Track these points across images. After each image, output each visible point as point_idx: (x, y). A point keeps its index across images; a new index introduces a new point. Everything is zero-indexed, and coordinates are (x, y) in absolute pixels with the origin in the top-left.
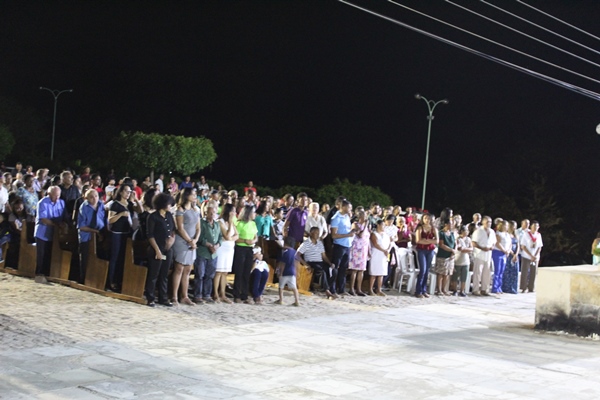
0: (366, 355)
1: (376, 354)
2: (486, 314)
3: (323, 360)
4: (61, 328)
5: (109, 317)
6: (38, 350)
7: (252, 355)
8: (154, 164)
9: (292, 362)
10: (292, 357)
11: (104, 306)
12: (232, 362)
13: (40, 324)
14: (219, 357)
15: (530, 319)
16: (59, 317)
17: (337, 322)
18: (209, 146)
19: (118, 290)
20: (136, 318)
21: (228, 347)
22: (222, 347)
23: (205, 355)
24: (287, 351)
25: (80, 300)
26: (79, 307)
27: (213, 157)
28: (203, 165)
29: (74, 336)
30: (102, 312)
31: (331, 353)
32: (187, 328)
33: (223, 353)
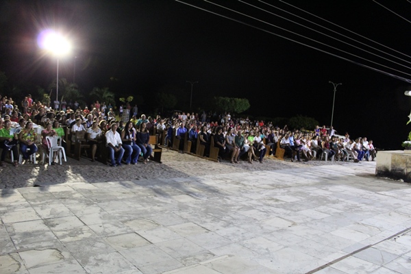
0: (303, 186)
1: (307, 185)
2: (355, 169)
3: (285, 187)
4: (185, 171)
5: (204, 167)
6: (174, 179)
7: (256, 184)
8: (226, 109)
9: (272, 187)
10: (273, 185)
11: (202, 163)
12: (248, 187)
13: (177, 169)
14: (243, 184)
15: (373, 171)
16: (185, 166)
17: (293, 171)
18: (247, 102)
19: (208, 156)
20: (214, 168)
21: (247, 180)
22: (245, 180)
23: (238, 183)
24: (271, 183)
25: (194, 160)
26: (193, 163)
27: (249, 106)
28: (245, 109)
29: (189, 174)
30: (201, 165)
31: (289, 184)
32: (233, 172)
33: (245, 183)
